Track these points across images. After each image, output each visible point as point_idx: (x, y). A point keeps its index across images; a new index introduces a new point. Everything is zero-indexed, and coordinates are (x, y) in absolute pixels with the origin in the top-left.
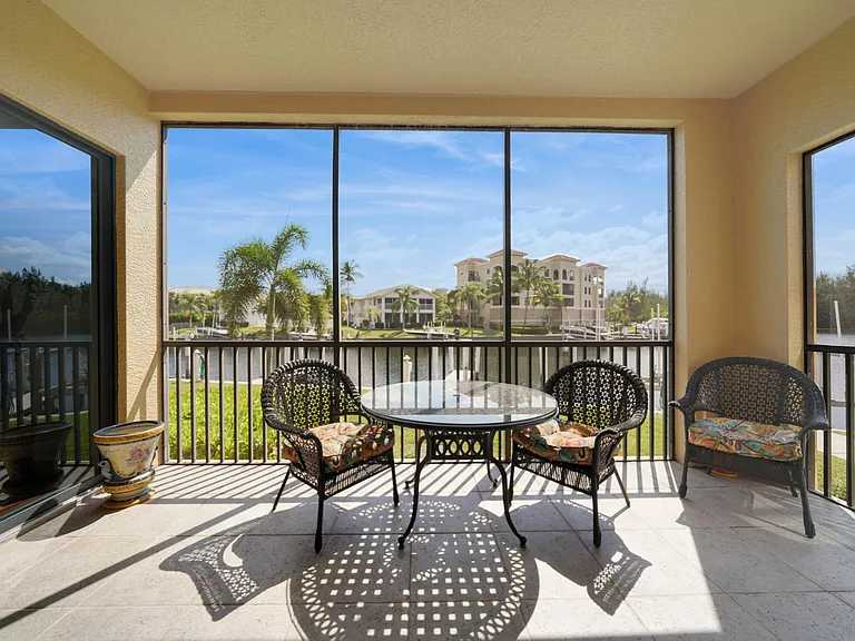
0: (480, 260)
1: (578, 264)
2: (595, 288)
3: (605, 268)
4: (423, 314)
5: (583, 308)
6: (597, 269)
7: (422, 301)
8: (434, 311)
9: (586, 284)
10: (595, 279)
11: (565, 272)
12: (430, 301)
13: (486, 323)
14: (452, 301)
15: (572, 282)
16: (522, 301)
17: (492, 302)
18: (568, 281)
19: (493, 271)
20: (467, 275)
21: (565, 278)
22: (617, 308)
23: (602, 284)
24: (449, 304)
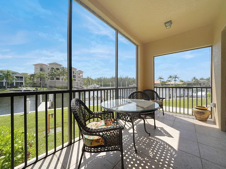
0: (45, 65)
1: (77, 70)
2: (81, 77)
3: (83, 72)
4: (18, 83)
5: (78, 82)
6: (81, 72)
7: (17, 77)
8: (23, 81)
9: (79, 75)
10: (81, 74)
11: (73, 72)
12: (22, 78)
13: (48, 86)
14: (32, 78)
15: (75, 75)
16: (61, 79)
17: (50, 79)
18: (74, 74)
19: (50, 69)
20: (39, 69)
21: (73, 73)
22: (86, 82)
23: (82, 76)
24: (30, 79)
